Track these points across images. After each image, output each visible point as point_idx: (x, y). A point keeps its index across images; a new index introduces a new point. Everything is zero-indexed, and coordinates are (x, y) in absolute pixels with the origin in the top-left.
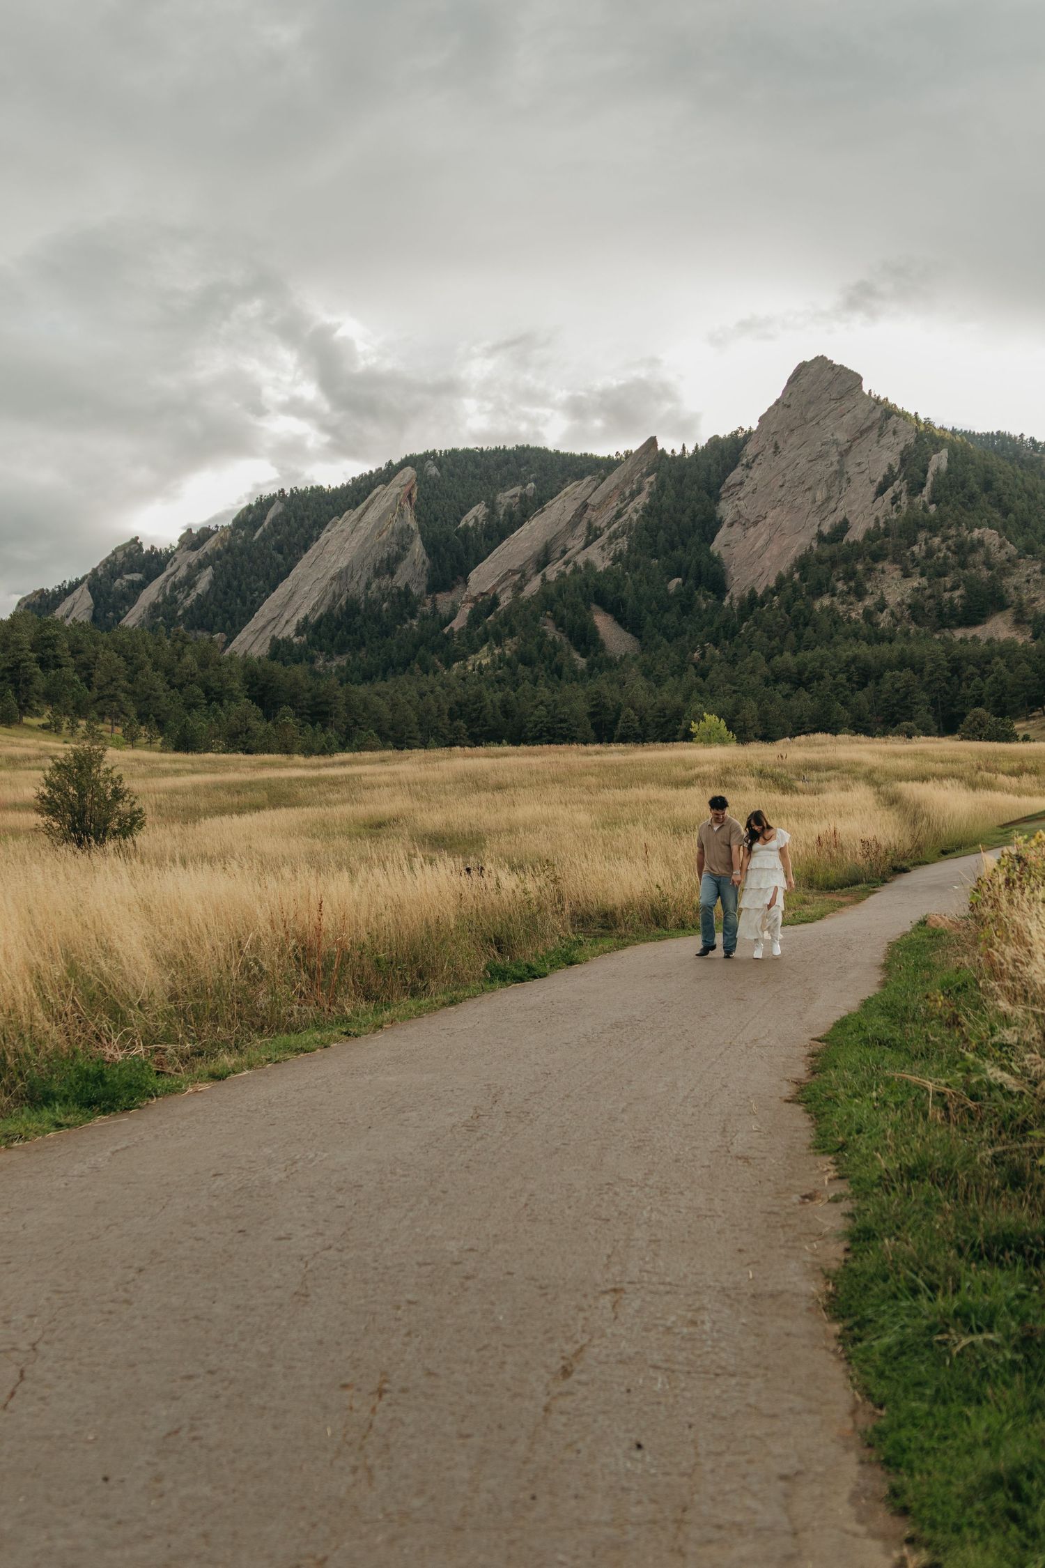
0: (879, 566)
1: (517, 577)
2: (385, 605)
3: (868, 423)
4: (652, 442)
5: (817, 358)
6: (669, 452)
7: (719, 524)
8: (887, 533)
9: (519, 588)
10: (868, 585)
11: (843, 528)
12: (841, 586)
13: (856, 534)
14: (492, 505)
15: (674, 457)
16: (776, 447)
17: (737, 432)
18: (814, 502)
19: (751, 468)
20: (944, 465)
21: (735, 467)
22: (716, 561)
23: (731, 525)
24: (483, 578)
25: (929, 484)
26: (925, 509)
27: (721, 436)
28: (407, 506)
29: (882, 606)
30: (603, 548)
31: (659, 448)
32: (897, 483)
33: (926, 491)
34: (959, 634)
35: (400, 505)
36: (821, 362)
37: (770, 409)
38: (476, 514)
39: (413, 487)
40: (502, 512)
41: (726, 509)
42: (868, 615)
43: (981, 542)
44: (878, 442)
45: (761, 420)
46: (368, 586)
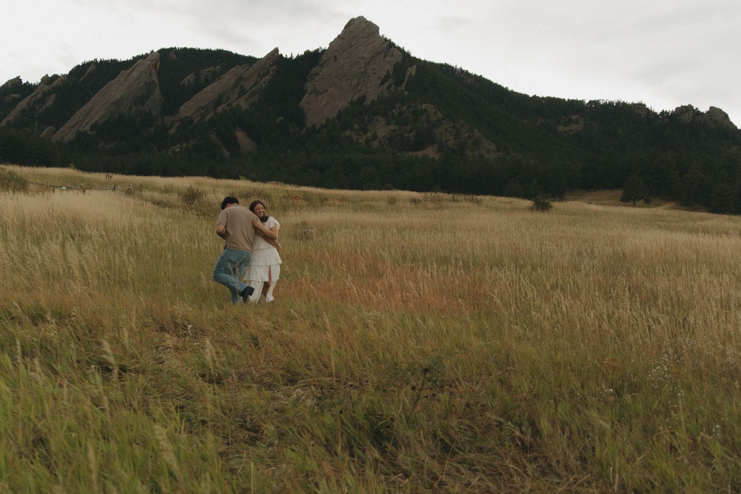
0: (377, 118)
1: (204, 110)
2: (138, 120)
3: (380, 50)
4: (276, 50)
5: (359, 17)
6: (284, 56)
7: (305, 92)
8: (382, 102)
9: (203, 116)
10: (369, 127)
11: (363, 98)
12: (356, 126)
13: (369, 102)
14: (198, 75)
15: (286, 58)
16: (336, 57)
17: (318, 49)
18: (351, 85)
19: (323, 67)
20: (414, 73)
21: (316, 66)
22: (301, 111)
23: (310, 94)
24: (187, 109)
25: (405, 82)
26: (402, 93)
27: (311, 50)
28: (153, 71)
29: (375, 137)
30: (247, 99)
31: (280, 53)
32: (391, 79)
33: (404, 85)
34: (410, 154)
35: (150, 70)
36: (361, 19)
37: (335, 39)
38: (189, 79)
39: (157, 61)
40: (202, 78)
41: (309, 86)
42: (368, 141)
43: (425, 111)
44: (384, 59)
45: (330, 44)
46: (130, 109)
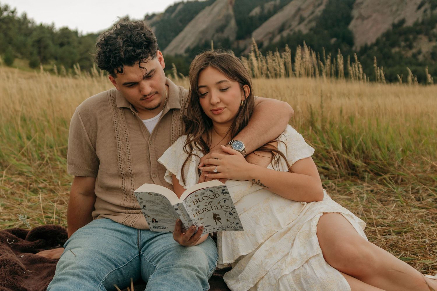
0: (420, 36)
1: (270, 36)
7: (352, 18)
8: (423, 23)
9: (271, 39)
10: (415, 44)
11: (403, 22)
12: (403, 44)
13: (409, 23)
14: (262, 8)
18: (391, 11)
22: (350, 33)
23: (357, 19)
24: (257, 35)
28: (230, 7)
29: (419, 52)
30: (306, 25)
32: (426, 5)
35: (227, 6)
38: (256, 11)
40: (266, 11)
41: (355, 13)
42: (415, 56)
46: (213, 36)
